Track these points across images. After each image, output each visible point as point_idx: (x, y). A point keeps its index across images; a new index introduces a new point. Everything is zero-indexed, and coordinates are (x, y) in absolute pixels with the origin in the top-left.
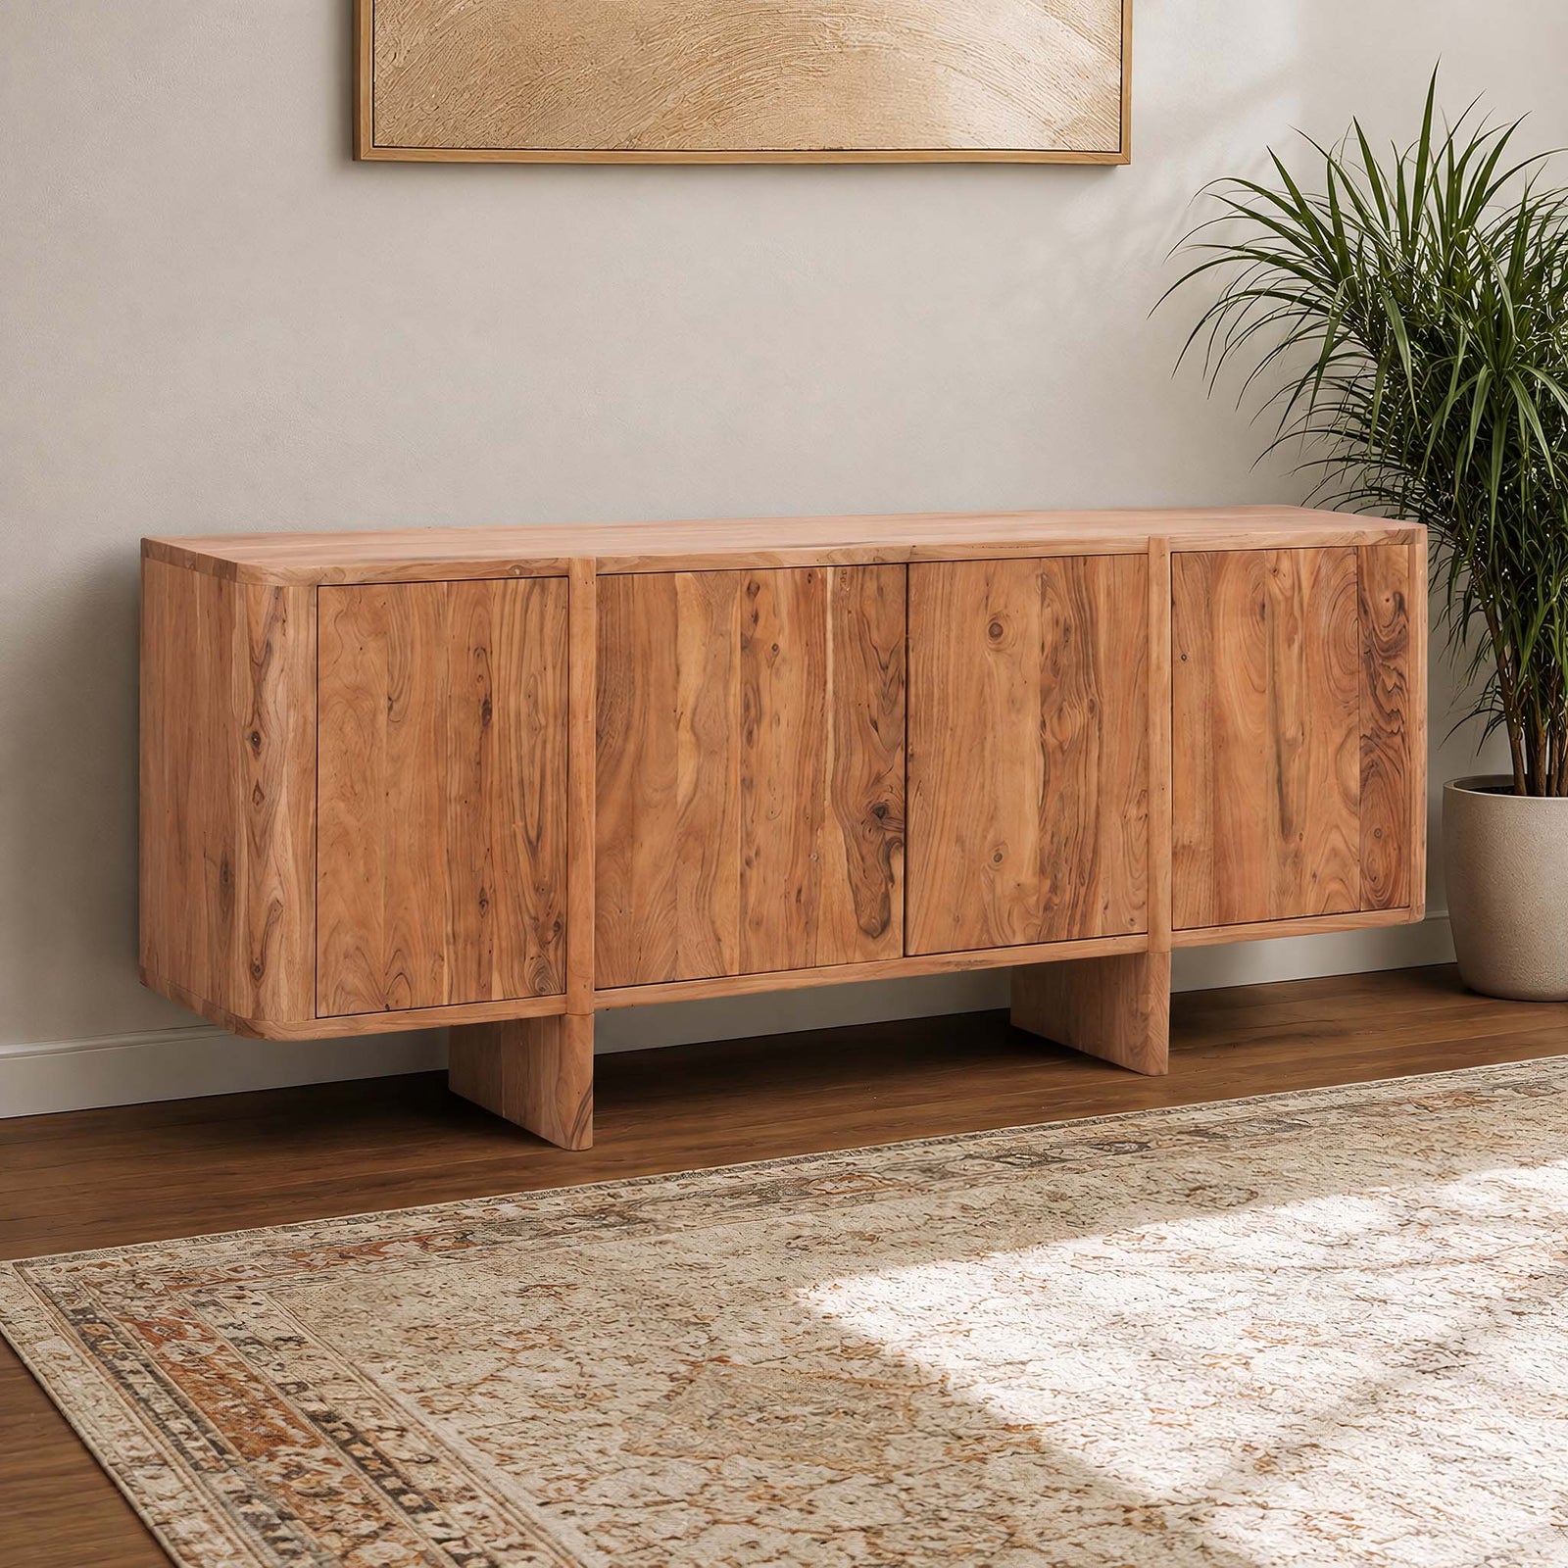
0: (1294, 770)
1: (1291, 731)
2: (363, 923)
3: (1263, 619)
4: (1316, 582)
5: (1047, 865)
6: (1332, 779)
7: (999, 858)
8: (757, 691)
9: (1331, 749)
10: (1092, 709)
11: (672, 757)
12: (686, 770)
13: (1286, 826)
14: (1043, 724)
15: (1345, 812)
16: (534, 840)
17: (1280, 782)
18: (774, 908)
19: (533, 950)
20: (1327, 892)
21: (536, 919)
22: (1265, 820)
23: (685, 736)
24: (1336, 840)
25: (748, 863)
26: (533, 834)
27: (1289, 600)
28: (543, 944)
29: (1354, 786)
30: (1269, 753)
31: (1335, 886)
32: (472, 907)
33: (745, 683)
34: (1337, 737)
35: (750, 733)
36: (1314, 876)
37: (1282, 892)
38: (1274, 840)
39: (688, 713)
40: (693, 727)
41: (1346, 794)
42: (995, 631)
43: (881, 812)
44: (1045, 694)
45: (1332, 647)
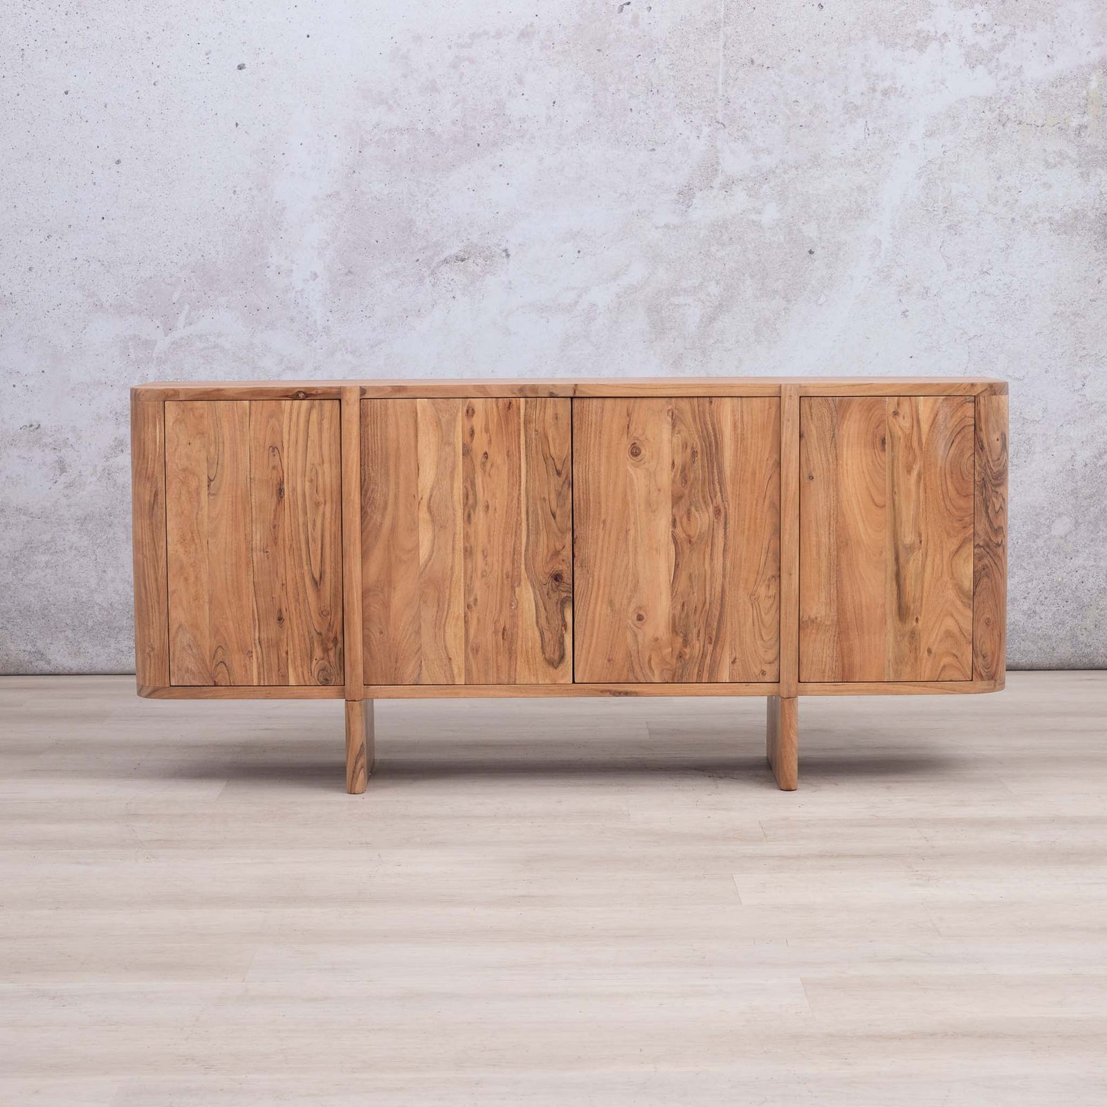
0: (911, 569)
1: (908, 538)
2: (195, 626)
3: (884, 450)
4: (933, 423)
5: (678, 627)
6: (946, 578)
7: (640, 618)
8: (473, 484)
9: (946, 555)
10: (717, 512)
11: (413, 528)
12: (425, 537)
13: (903, 612)
14: (674, 521)
15: (958, 603)
16: (318, 579)
17: (898, 577)
18: (488, 640)
19: (318, 653)
20: (942, 664)
21: (320, 634)
22: (883, 606)
23: (423, 515)
24: (949, 624)
25: (469, 606)
26: (317, 576)
27: (909, 438)
28: (326, 650)
29: (968, 584)
30: (889, 555)
31: (946, 660)
32: (273, 621)
33: (465, 480)
34: (952, 544)
35: (469, 516)
36: (929, 651)
37: (899, 660)
38: (891, 621)
39: (426, 497)
40: (429, 507)
41: (959, 589)
42: (635, 452)
43: (557, 577)
44: (676, 499)
45: (948, 476)
